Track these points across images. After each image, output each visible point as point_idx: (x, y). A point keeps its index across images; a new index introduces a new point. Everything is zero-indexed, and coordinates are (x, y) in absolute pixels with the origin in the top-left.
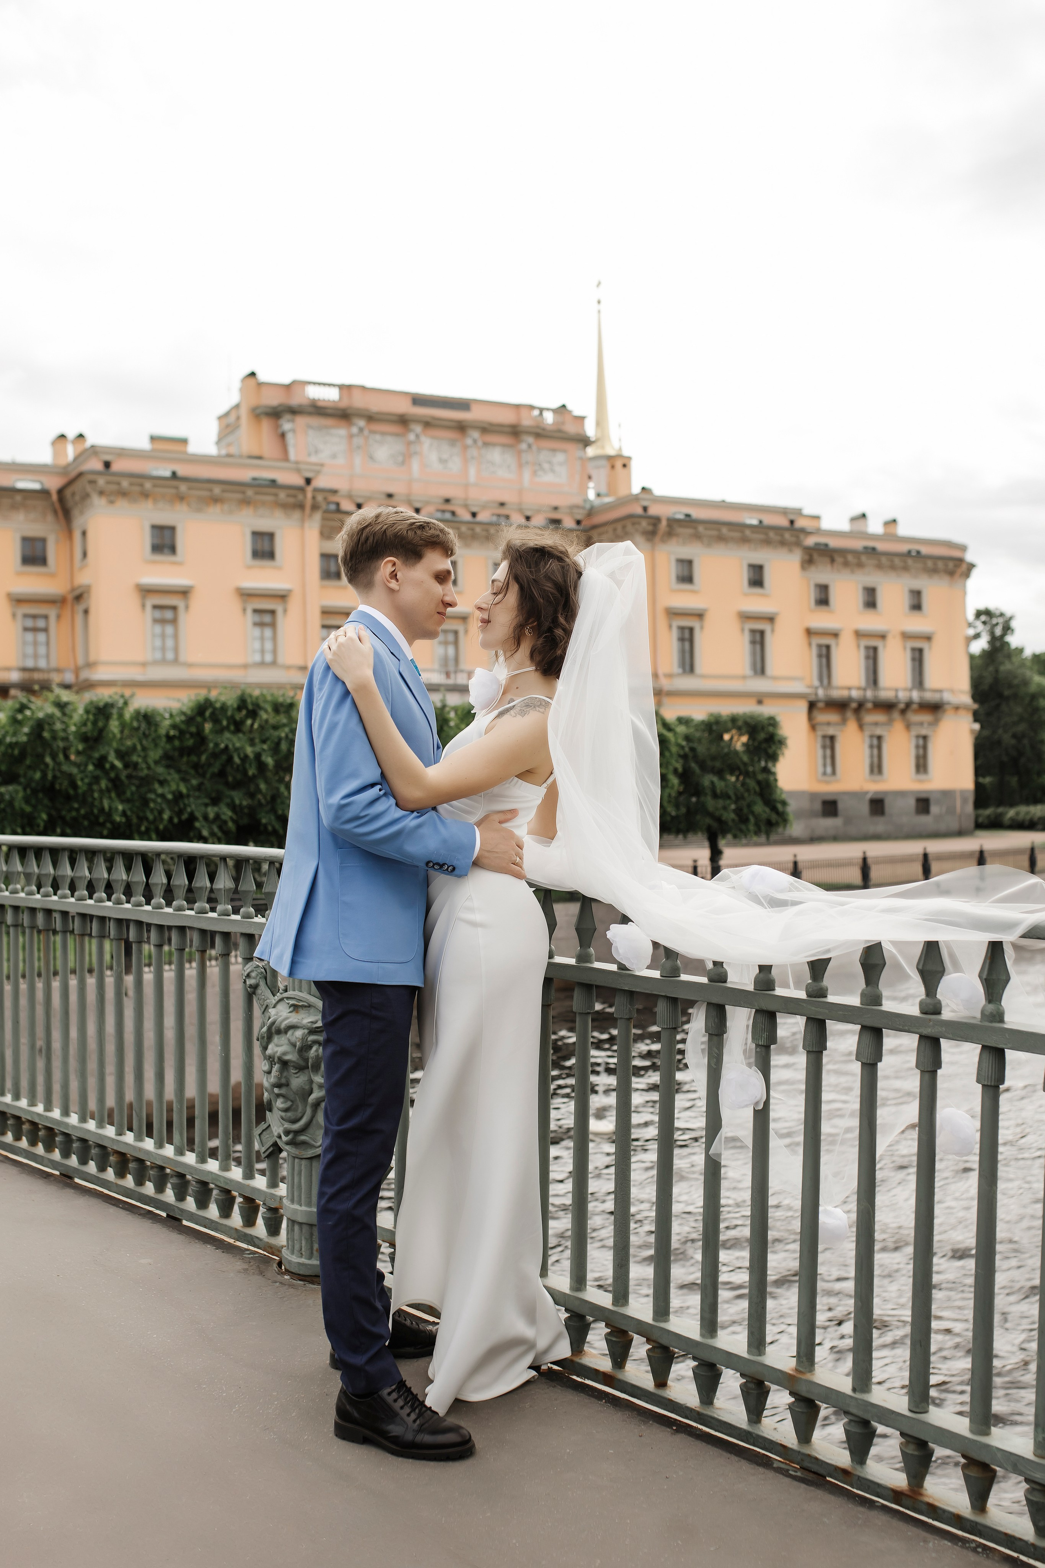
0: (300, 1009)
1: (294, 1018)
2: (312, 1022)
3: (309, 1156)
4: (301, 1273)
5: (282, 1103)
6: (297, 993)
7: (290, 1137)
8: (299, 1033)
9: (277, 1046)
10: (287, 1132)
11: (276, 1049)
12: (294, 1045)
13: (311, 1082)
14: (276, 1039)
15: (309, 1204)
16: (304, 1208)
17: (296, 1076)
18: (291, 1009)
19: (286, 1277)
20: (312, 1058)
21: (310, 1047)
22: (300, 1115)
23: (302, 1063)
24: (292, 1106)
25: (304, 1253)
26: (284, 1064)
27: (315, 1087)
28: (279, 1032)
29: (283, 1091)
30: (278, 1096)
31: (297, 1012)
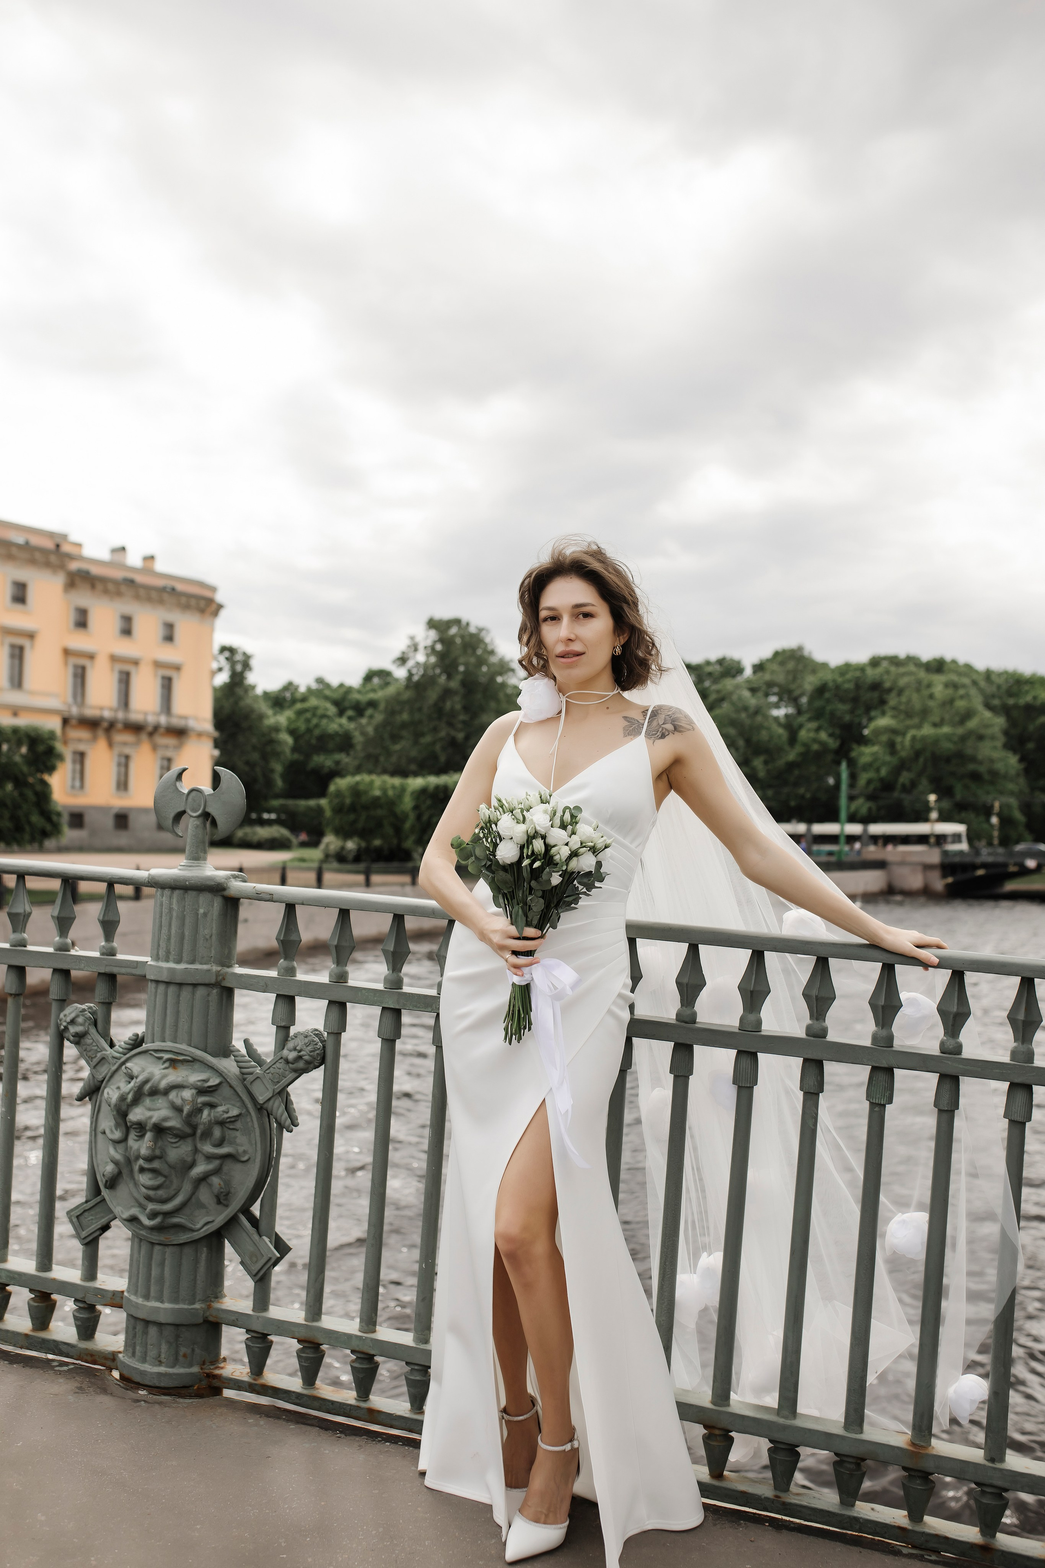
0: (179, 1065)
1: (174, 1076)
2: (204, 1081)
3: (182, 1242)
4: (162, 1385)
5: (150, 1179)
6: (169, 1045)
7: (158, 1220)
8: (187, 1094)
9: (150, 1109)
10: (153, 1215)
11: (148, 1114)
12: (178, 1109)
13: (196, 1150)
14: (147, 1101)
15: (175, 1300)
16: (167, 1305)
17: (174, 1145)
18: (167, 1065)
19: (142, 1392)
20: (204, 1124)
21: (200, 1111)
22: (173, 1193)
23: (188, 1130)
24: (164, 1182)
25: (164, 1360)
26: (159, 1130)
27: (200, 1158)
28: (155, 1092)
29: (156, 1164)
30: (142, 1170)
31: (175, 1068)
